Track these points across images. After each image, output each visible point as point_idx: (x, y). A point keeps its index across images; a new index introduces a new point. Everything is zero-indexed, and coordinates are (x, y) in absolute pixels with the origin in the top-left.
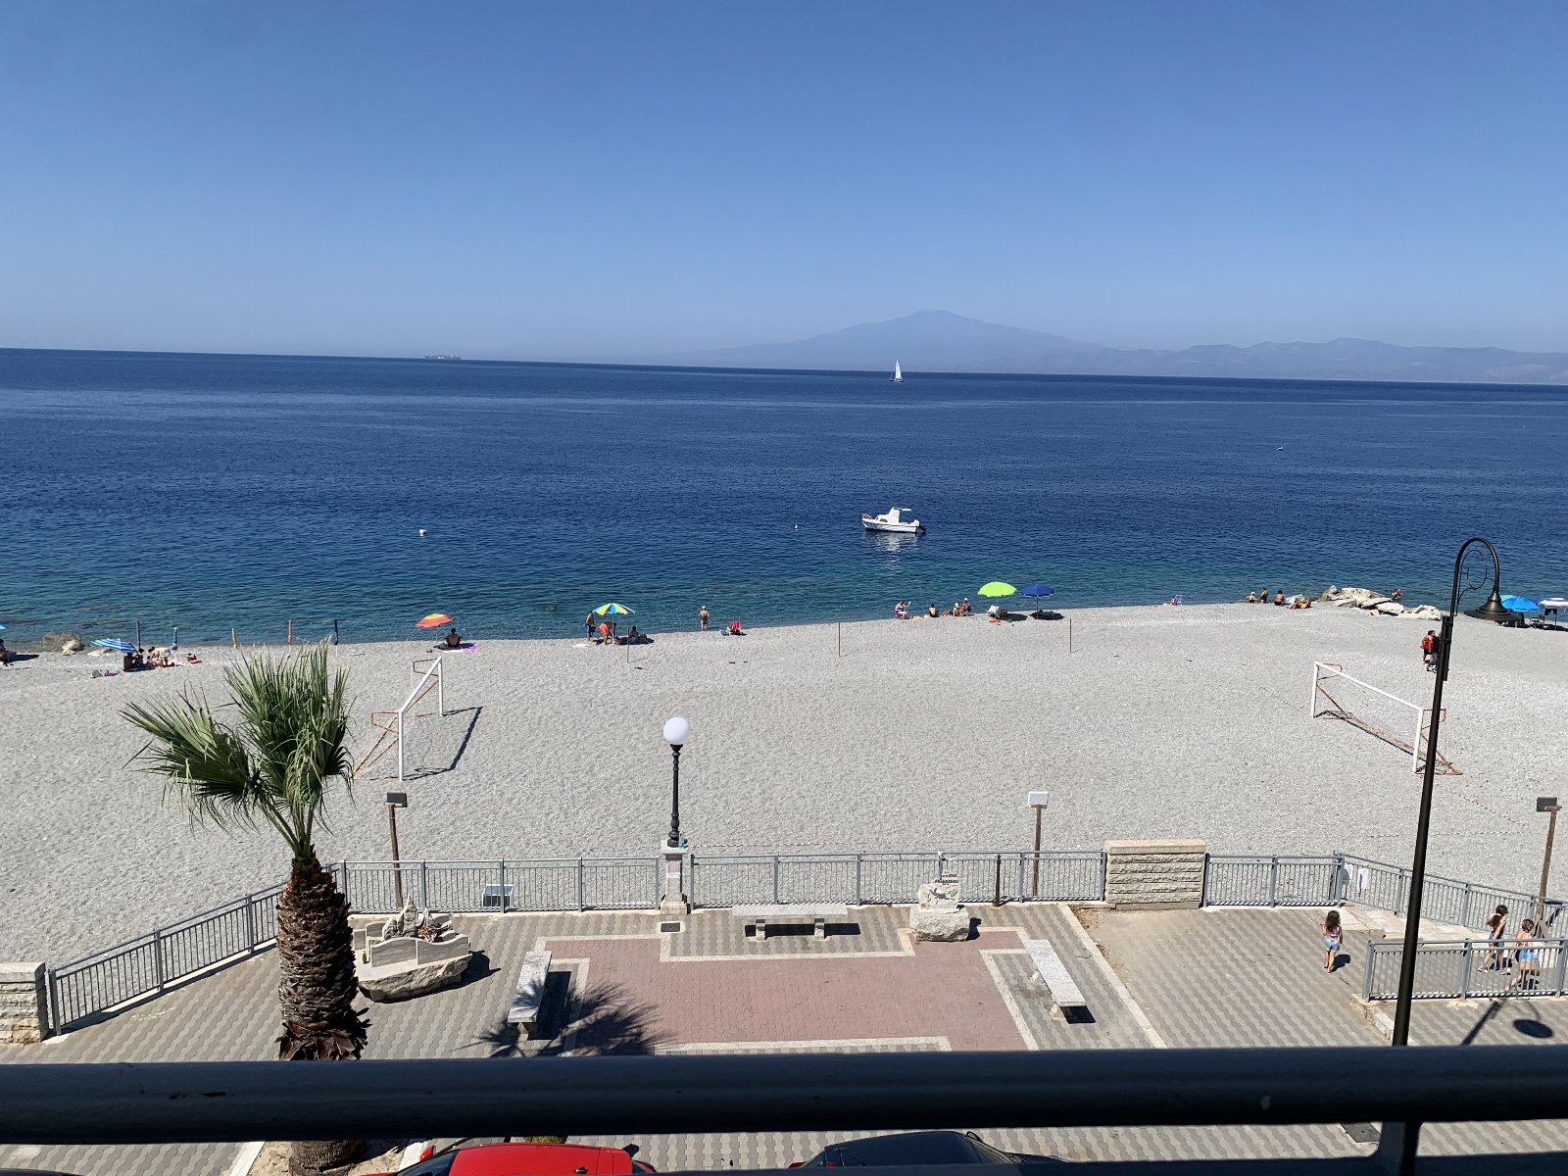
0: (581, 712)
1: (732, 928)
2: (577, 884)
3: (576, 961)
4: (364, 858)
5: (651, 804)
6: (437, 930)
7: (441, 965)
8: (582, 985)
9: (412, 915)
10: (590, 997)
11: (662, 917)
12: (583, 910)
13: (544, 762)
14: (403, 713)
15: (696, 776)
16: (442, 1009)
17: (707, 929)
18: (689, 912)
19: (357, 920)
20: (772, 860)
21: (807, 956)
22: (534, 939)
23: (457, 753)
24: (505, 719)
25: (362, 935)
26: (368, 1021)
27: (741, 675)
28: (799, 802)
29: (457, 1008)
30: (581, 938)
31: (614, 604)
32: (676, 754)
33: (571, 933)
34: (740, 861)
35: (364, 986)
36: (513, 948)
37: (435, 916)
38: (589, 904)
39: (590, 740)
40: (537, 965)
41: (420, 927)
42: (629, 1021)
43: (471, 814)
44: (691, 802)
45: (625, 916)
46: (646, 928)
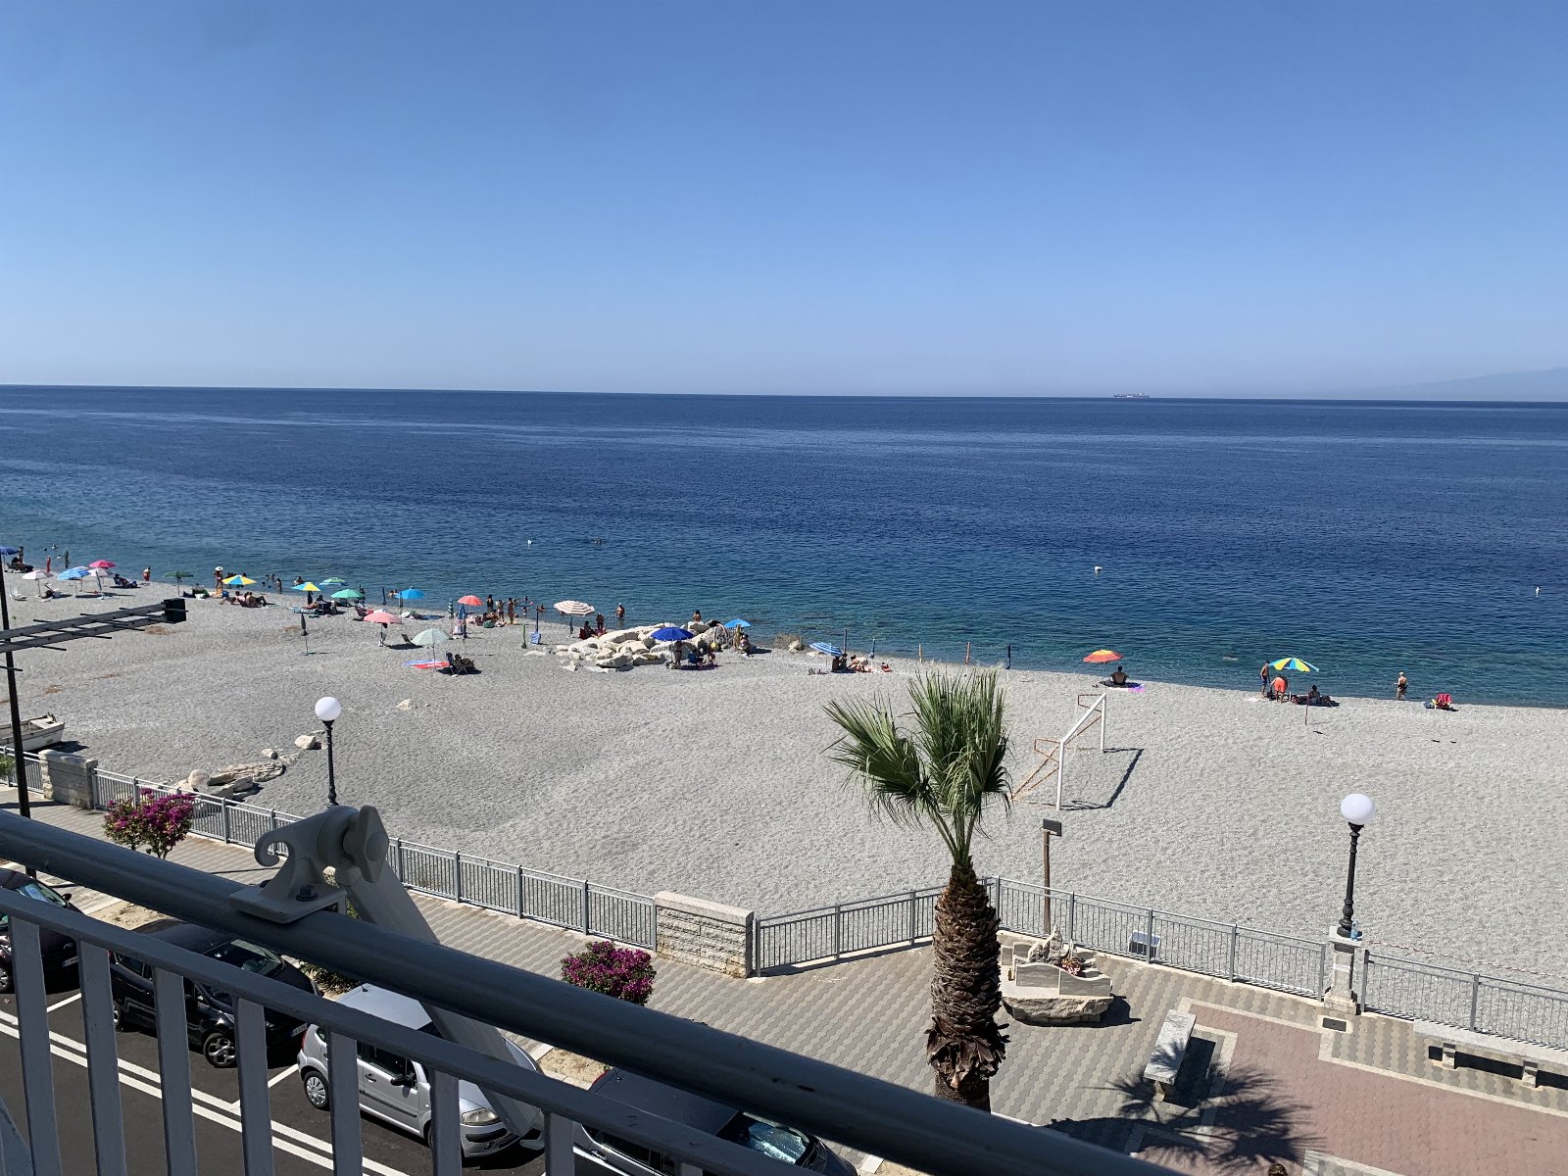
0: (1247, 770)
1: (1411, 1044)
2: (1229, 952)
3: (1222, 1032)
4: (1018, 878)
5: (1321, 883)
6: (1080, 964)
7: (1082, 1000)
8: (1226, 1057)
9: (1058, 944)
10: (1234, 1076)
11: (1325, 1011)
12: (1234, 981)
13: (1204, 817)
14: (1065, 744)
15: (1379, 863)
16: (1078, 1044)
17: (1379, 1037)
18: (1358, 1013)
19: (1006, 937)
20: (1471, 979)
21: (1509, 1102)
22: (1178, 998)
23: (1114, 791)
24: (1166, 766)
25: (1009, 952)
26: (1008, 1036)
27: (1446, 756)
28: (1514, 919)
29: (1094, 1048)
30: (1230, 1010)
31: (1295, 659)
32: (1354, 834)
33: (1218, 1002)
34: (1429, 971)
35: (1008, 1002)
36: (1156, 1002)
37: (1079, 950)
38: (1242, 976)
39: (1255, 802)
40: (1179, 1025)
41: (1065, 957)
42: (1277, 1113)
43: (1124, 855)
44: (1371, 891)
45: (1281, 999)
46: (1305, 1017)
